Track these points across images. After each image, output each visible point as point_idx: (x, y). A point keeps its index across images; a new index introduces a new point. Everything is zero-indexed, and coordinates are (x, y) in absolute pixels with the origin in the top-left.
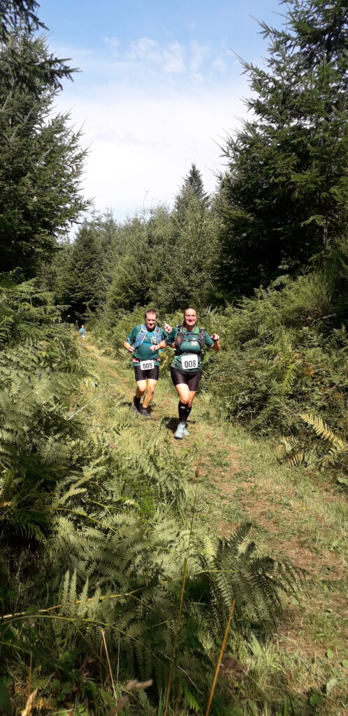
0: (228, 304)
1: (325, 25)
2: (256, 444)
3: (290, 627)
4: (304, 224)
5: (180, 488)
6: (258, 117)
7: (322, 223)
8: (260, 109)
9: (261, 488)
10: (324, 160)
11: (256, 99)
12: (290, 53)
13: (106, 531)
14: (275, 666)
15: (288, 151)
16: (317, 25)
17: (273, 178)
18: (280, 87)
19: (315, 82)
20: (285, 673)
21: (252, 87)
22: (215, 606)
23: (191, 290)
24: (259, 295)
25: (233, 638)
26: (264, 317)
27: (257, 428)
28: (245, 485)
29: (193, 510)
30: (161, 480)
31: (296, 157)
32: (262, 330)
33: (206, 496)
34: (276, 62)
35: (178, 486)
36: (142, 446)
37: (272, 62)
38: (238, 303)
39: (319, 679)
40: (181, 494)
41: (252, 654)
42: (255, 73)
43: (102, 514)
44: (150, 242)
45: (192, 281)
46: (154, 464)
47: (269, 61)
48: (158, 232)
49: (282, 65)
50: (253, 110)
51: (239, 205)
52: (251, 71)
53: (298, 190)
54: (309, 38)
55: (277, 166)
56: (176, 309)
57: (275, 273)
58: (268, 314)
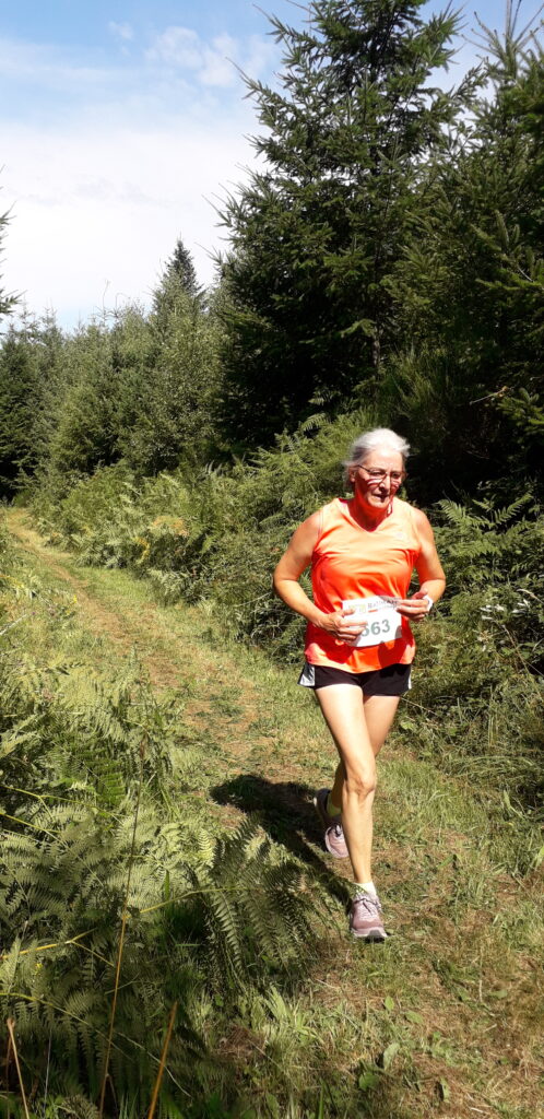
0: (237, 460)
1: (367, 25)
2: (281, 676)
3: (329, 967)
4: (346, 334)
5: (162, 755)
6: (273, 166)
7: (371, 332)
8: (275, 153)
9: (288, 745)
10: (371, 234)
11: (267, 138)
12: (317, 67)
13: (40, 836)
14: (306, 1032)
15: (317, 219)
16: (354, 24)
17: (297, 261)
18: (303, 120)
19: (354, 113)
20: (322, 1041)
21: (261, 118)
22: (213, 947)
23: (182, 439)
24: (283, 445)
25: (242, 994)
26: (290, 480)
27: (283, 651)
28: (265, 742)
29: (185, 789)
30: (133, 744)
31: (330, 229)
32: (287, 499)
33: (205, 764)
34: (296, 80)
35: (159, 752)
36: (99, 692)
37: (290, 80)
38: (252, 457)
39: (373, 1045)
40: (164, 765)
41: (271, 1016)
42: (265, 97)
43: (35, 809)
44: (116, 364)
45: (182, 425)
46: (120, 720)
47: (285, 78)
48: (127, 348)
49: (305, 86)
50: (264, 155)
51: (249, 305)
52: (261, 93)
53: (335, 280)
54: (343, 45)
55: (302, 242)
56: (160, 469)
57: (305, 410)
58: (297, 474)
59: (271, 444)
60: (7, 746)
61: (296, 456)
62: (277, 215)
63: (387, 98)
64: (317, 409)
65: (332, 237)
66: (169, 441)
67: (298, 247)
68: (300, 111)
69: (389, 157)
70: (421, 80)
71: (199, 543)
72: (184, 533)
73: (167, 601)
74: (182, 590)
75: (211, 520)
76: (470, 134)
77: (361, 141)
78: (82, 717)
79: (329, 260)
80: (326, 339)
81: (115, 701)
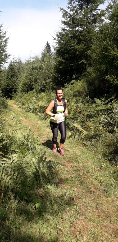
4: (80, 63)
6: (65, 26)
7: (85, 62)
8: (65, 23)
10: (86, 41)
11: (64, 20)
12: (75, 4)
15: (74, 38)
17: (70, 47)
19: (82, 15)
20: (56, 192)
21: (63, 16)
23: (46, 85)
24: (66, 86)
26: (67, 94)
30: (29, 145)
33: (44, 149)
34: (70, 8)
35: (34, 146)
36: (22, 134)
40: (35, 148)
41: (47, 188)
42: (63, 11)
43: (9, 154)
44: (33, 69)
45: (46, 82)
46: (26, 139)
47: (68, 7)
48: (35, 65)
49: (72, 9)
50: (63, 24)
51: (60, 56)
52: (62, 10)
53: (78, 51)
55: (71, 43)
56: (42, 92)
57: (71, 79)
58: (69, 93)
59: (63, 86)
60: (4, 143)
61: (69, 89)
62: (65, 37)
63: (90, 11)
64: (74, 79)
65: (77, 42)
66: (43, 86)
67: (70, 44)
68: (71, 14)
69: (89, 24)
70: (98, 7)
72: (45, 105)
73: (41, 119)
74: (44, 117)
76: (108, 19)
77: (84, 21)
78: (19, 139)
79: (77, 47)
80: (76, 64)
81: (25, 136)
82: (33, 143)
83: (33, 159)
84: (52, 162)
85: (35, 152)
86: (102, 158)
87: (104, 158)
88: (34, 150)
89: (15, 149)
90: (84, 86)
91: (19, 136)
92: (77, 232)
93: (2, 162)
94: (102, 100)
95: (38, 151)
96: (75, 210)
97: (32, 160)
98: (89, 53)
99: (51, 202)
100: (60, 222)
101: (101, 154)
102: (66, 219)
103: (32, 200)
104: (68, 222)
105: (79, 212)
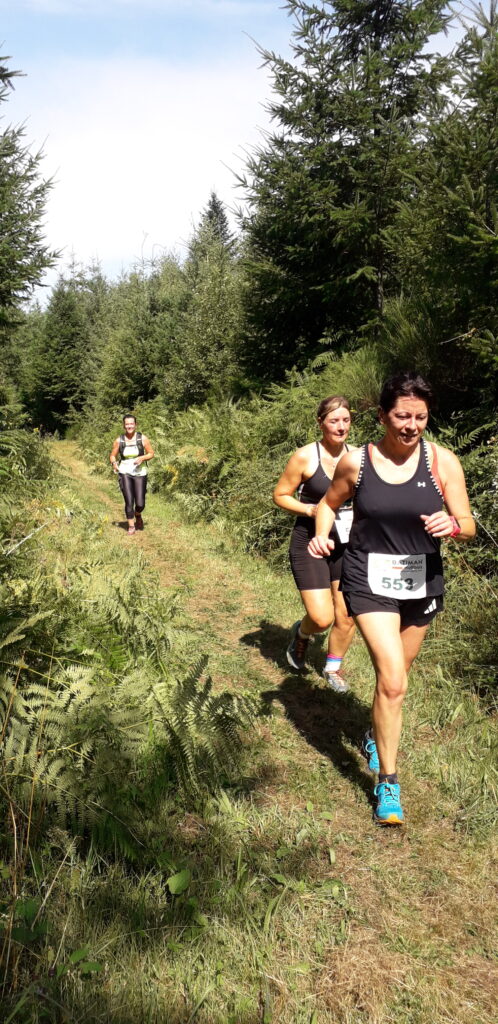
0: (254, 395)
4: (350, 280)
5: (161, 635)
6: (287, 129)
7: (374, 278)
8: (286, 116)
10: (374, 189)
11: (280, 105)
12: (325, 37)
13: (55, 687)
14: (242, 822)
15: (325, 177)
18: (313, 86)
19: (357, 79)
20: (254, 828)
21: (275, 86)
23: (210, 377)
24: (292, 380)
26: (298, 413)
31: (336, 186)
32: (294, 430)
33: (203, 647)
34: (305, 50)
35: (157, 632)
36: (109, 585)
38: (267, 392)
39: (291, 831)
40: (163, 643)
41: (218, 811)
42: (278, 66)
44: (153, 308)
45: (210, 363)
46: (124, 606)
47: (295, 49)
48: (163, 294)
49: (312, 55)
50: (278, 120)
51: (267, 254)
52: (273, 63)
53: (341, 232)
54: (349, 16)
55: (311, 199)
56: (190, 404)
57: (314, 349)
58: (306, 407)
59: (282, 380)
60: (32, 621)
61: (305, 391)
62: (287, 174)
63: (389, 64)
64: (326, 348)
65: (338, 193)
66: (198, 378)
67: (309, 204)
68: (310, 79)
69: (386, 118)
70: (421, 46)
71: (217, 470)
72: (207, 461)
73: (190, 520)
74: (203, 511)
75: (229, 449)
76: (463, 95)
77: (366, 104)
78: (96, 604)
79: (336, 214)
80: (334, 285)
81: (121, 591)
82: (155, 622)
83: (154, 688)
84: (235, 701)
85: (165, 657)
86: (449, 683)
87: (457, 682)
88: (160, 649)
89: (79, 647)
90: (371, 377)
91: (98, 590)
92: (345, 994)
93: (26, 703)
94: (445, 434)
95: (179, 654)
96: (337, 903)
97: (152, 694)
98: (385, 239)
99: (235, 868)
100: (274, 953)
101: (443, 666)
102: (295, 943)
103: (155, 860)
104: (307, 956)
105: (353, 910)
